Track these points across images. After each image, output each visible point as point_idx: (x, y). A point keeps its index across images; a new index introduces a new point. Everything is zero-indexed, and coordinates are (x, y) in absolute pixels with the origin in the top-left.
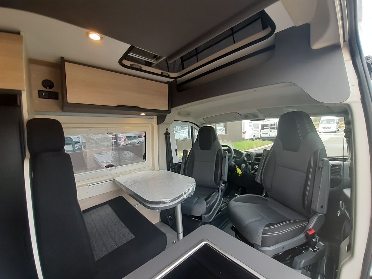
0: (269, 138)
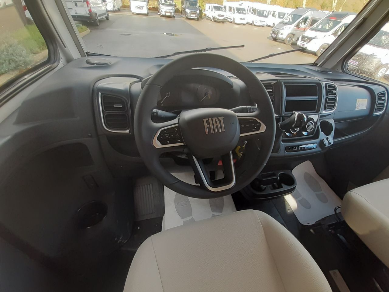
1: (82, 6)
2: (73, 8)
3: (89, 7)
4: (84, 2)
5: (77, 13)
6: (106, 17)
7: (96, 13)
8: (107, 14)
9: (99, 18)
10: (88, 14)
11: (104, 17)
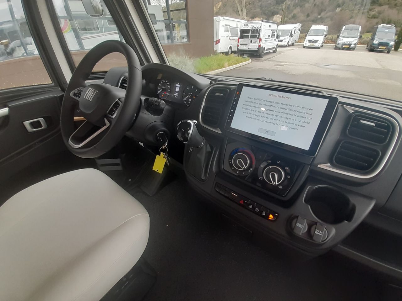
0: (248, 52)
1: (255, 42)
2: (248, 44)
3: (260, 43)
4: (258, 39)
5: (250, 48)
6: (273, 51)
7: (264, 48)
8: (276, 49)
9: (265, 52)
10: (257, 48)
11: (271, 51)
